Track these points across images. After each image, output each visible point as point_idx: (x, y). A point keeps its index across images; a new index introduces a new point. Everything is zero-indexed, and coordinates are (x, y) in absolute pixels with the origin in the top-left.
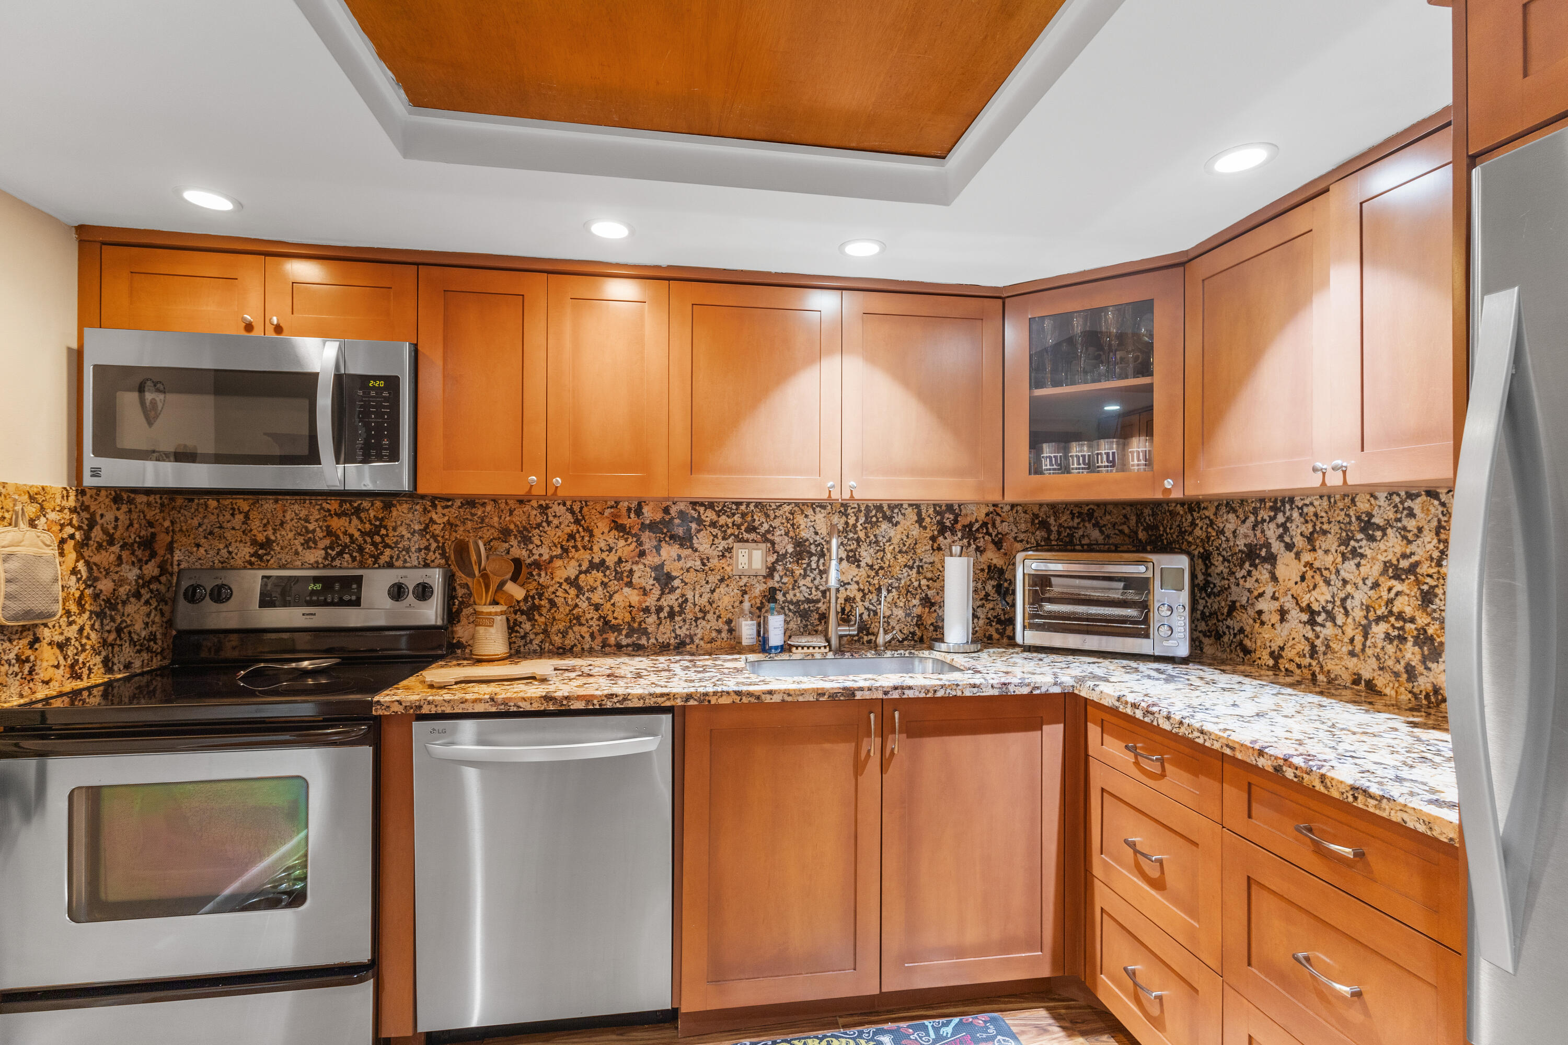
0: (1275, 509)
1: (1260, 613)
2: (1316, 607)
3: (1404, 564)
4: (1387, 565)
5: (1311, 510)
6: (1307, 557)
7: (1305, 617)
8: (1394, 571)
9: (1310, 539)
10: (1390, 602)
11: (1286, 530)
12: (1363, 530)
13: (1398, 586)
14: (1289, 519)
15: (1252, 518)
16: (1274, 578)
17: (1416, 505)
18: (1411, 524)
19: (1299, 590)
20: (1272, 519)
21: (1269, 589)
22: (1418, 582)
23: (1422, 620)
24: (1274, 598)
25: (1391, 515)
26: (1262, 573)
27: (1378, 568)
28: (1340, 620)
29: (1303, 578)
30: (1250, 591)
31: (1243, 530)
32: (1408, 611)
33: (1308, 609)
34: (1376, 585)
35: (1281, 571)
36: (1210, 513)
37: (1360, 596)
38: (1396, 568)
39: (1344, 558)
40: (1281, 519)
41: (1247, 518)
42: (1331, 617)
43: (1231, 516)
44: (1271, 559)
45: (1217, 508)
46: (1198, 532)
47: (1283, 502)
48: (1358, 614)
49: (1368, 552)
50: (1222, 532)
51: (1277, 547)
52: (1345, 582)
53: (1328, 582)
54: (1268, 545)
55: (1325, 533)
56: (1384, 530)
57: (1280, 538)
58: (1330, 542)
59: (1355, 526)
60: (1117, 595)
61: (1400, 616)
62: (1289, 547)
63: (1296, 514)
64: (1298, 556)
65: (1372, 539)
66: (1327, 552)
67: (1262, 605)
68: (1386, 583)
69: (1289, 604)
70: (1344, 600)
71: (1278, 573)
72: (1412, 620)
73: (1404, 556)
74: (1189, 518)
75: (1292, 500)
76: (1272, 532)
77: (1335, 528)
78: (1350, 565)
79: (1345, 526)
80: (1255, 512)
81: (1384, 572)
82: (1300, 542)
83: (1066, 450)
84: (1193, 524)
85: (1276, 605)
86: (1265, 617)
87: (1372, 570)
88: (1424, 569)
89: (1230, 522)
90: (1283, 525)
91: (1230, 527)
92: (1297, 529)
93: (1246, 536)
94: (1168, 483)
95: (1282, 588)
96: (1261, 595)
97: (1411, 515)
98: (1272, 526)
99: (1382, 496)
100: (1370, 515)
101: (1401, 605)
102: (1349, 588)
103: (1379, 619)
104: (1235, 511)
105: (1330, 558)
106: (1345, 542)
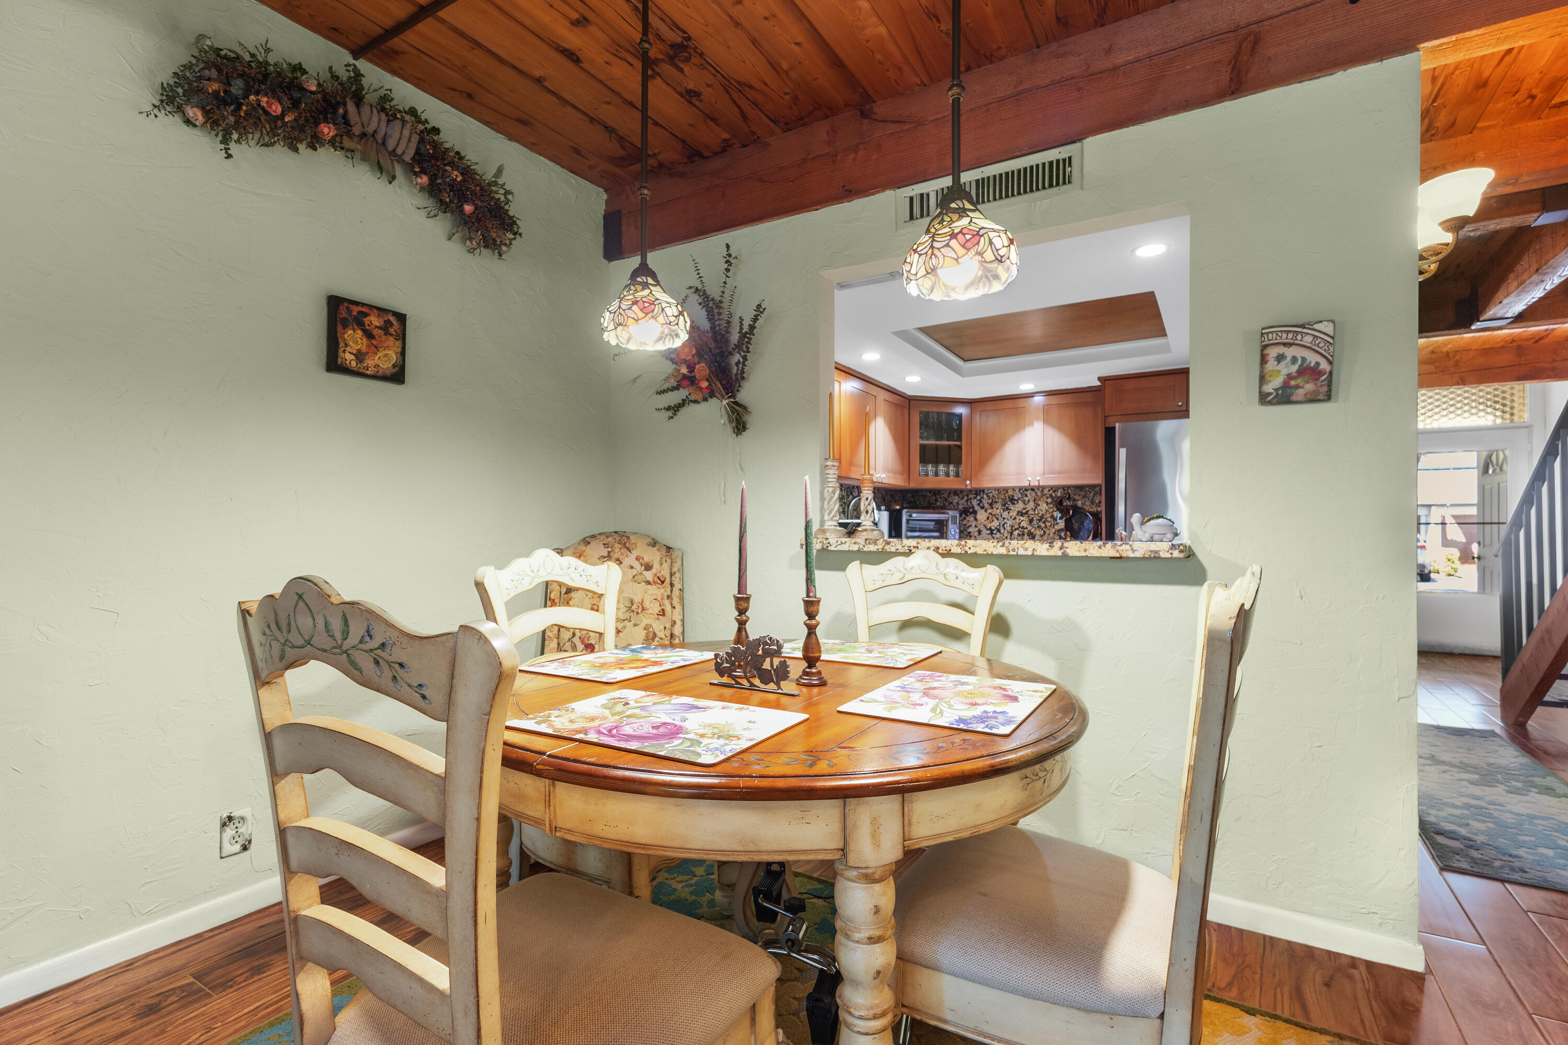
0: (976, 494)
1: (970, 533)
2: (993, 528)
3: (1024, 511)
4: (1018, 512)
5: (991, 495)
6: (989, 511)
7: (989, 532)
8: (1021, 514)
9: (991, 505)
10: (1020, 523)
11: (981, 501)
12: (1010, 501)
13: (1022, 518)
14: (982, 498)
15: (966, 498)
16: (976, 519)
17: (1028, 493)
18: (1026, 499)
19: (986, 523)
20: (975, 498)
21: (974, 524)
22: (1028, 517)
23: (1029, 528)
24: (976, 526)
25: (1020, 496)
26: (971, 518)
27: (1015, 513)
28: (1002, 531)
29: (988, 518)
30: (965, 525)
31: (961, 502)
32: (1025, 526)
33: (990, 529)
34: (1015, 519)
35: (979, 516)
36: (945, 496)
37: (1009, 523)
38: (1021, 512)
39: (1004, 510)
40: (979, 498)
41: (963, 498)
42: (999, 531)
43: (956, 497)
44: (975, 512)
45: (949, 494)
46: (938, 503)
47: (980, 492)
48: (1009, 529)
49: (1012, 508)
50: (952, 503)
51: (977, 508)
52: (1004, 519)
53: (998, 519)
54: (973, 508)
55: (997, 502)
56: (1017, 501)
57: (979, 505)
58: (999, 505)
59: (1008, 500)
60: (932, 527)
61: (1023, 528)
62: (982, 508)
63: (985, 496)
64: (986, 511)
65: (1014, 504)
66: (997, 509)
67: (970, 530)
68: (1018, 518)
69: (982, 528)
70: (1003, 525)
71: (977, 517)
72: (1027, 528)
73: (1024, 509)
74: (934, 498)
75: (983, 491)
76: (975, 502)
77: (1000, 501)
78: (1006, 513)
79: (1004, 500)
80: (967, 496)
81: (1018, 514)
82: (986, 506)
84: (936, 500)
85: (977, 529)
86: (971, 534)
87: (1013, 514)
88: (1031, 512)
89: (956, 499)
90: (980, 500)
91: (955, 501)
92: (985, 502)
93: (963, 504)
94: (968, 482)
95: (979, 523)
96: (970, 526)
97: (1026, 496)
98: (975, 500)
99: (1017, 490)
100: (1013, 496)
101: (1024, 524)
102: (1006, 520)
103: (1016, 530)
104: (958, 495)
105: (998, 511)
106: (1004, 505)
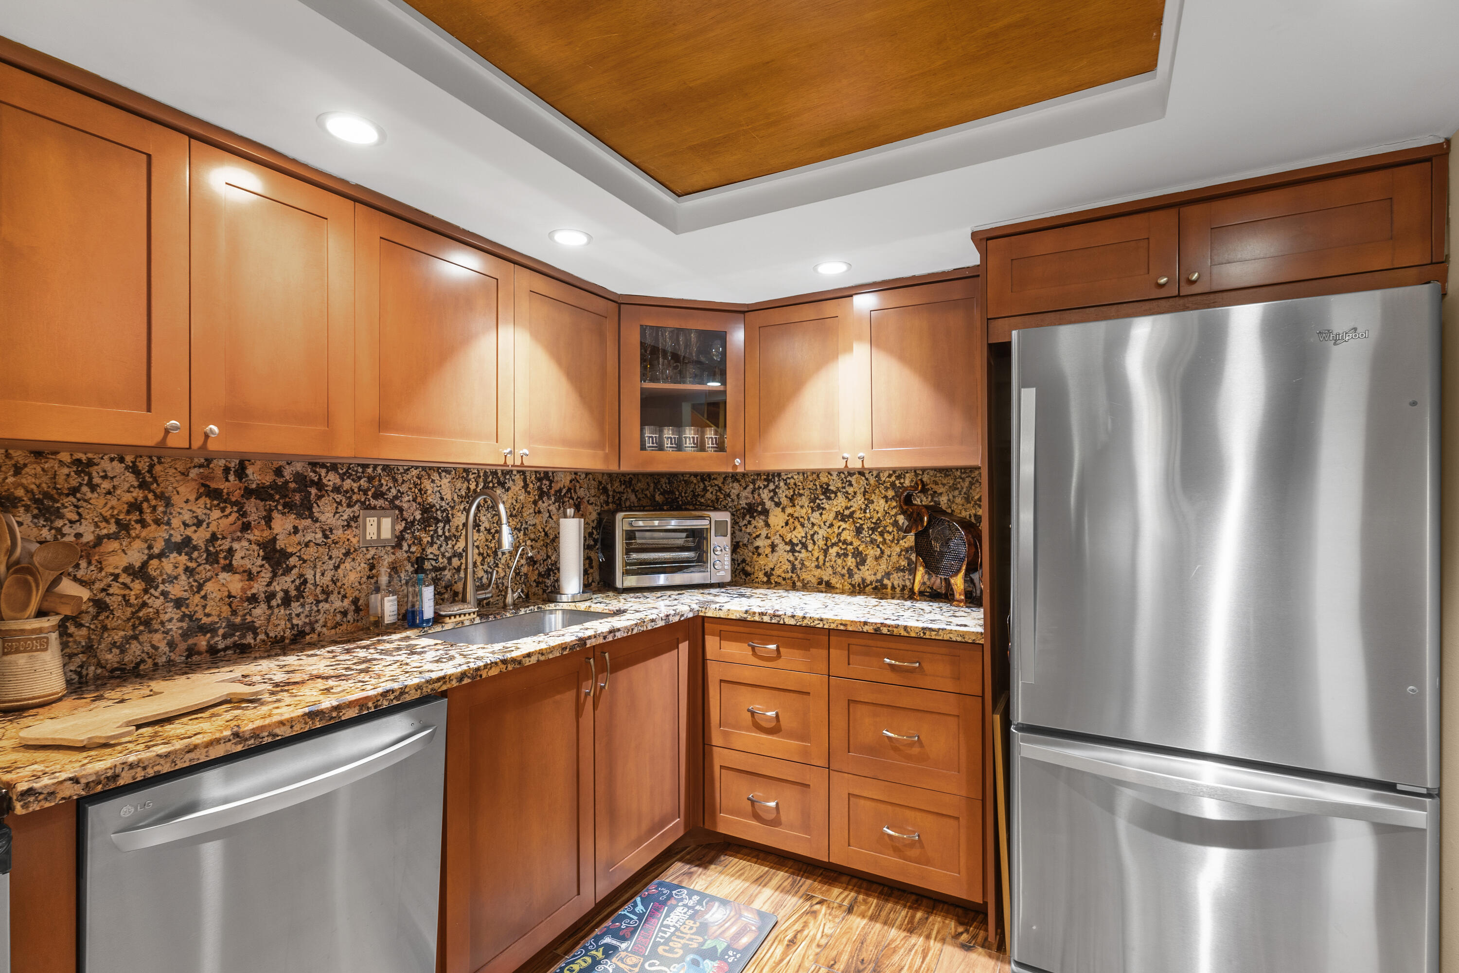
0: (768, 480)
1: (757, 548)
2: (795, 541)
3: (847, 512)
4: (838, 513)
5: (792, 481)
6: (789, 510)
7: (788, 548)
8: (841, 516)
9: (792, 499)
10: (839, 534)
11: (775, 493)
12: (824, 493)
13: (844, 525)
14: (777, 487)
15: (751, 486)
16: (767, 525)
17: (853, 479)
18: (850, 490)
19: (784, 531)
20: (765, 487)
21: (764, 532)
22: (854, 522)
23: (856, 543)
24: (767, 537)
25: (840, 485)
26: (759, 522)
27: (832, 515)
28: (810, 548)
29: (787, 524)
30: (750, 534)
31: (744, 494)
32: (849, 539)
33: (791, 542)
34: (831, 525)
35: (772, 520)
36: (719, 482)
37: (822, 532)
38: (842, 515)
39: (813, 510)
40: (772, 486)
41: (747, 486)
42: (805, 546)
43: (736, 485)
44: (766, 512)
45: (725, 479)
46: (709, 495)
47: (773, 476)
48: (821, 543)
49: (827, 506)
50: (729, 495)
51: (769, 504)
52: (813, 524)
53: (803, 525)
54: (763, 504)
55: (801, 495)
56: (836, 493)
57: (772, 499)
58: (804, 501)
59: (819, 491)
61: (845, 542)
62: (778, 504)
63: (782, 484)
64: (783, 510)
65: (829, 498)
66: (802, 507)
67: (759, 543)
68: (837, 524)
69: (777, 540)
70: (812, 536)
71: (770, 521)
72: (851, 544)
73: (847, 508)
74: (702, 486)
75: (779, 475)
76: (765, 495)
77: (807, 493)
78: (816, 514)
79: (813, 491)
80: (754, 482)
81: (836, 518)
82: (785, 501)
83: (661, 432)
84: (705, 490)
85: (769, 542)
86: (760, 551)
87: (829, 516)
88: (857, 515)
89: (735, 489)
90: (774, 491)
91: (734, 492)
92: (783, 494)
93: (747, 498)
94: (738, 461)
95: (773, 531)
96: (758, 536)
97: (851, 485)
98: (766, 491)
99: (835, 474)
100: (828, 485)
101: (847, 536)
102: (815, 528)
103: (833, 545)
104: (738, 481)
105: (804, 511)
106: (813, 501)
